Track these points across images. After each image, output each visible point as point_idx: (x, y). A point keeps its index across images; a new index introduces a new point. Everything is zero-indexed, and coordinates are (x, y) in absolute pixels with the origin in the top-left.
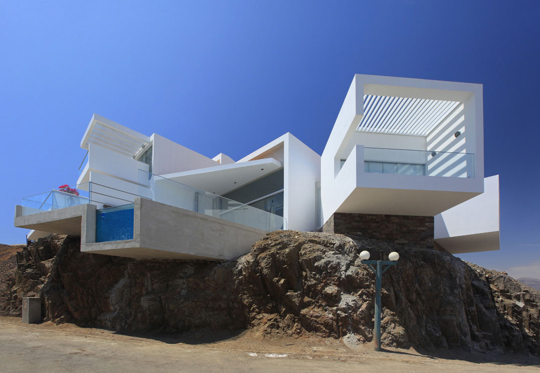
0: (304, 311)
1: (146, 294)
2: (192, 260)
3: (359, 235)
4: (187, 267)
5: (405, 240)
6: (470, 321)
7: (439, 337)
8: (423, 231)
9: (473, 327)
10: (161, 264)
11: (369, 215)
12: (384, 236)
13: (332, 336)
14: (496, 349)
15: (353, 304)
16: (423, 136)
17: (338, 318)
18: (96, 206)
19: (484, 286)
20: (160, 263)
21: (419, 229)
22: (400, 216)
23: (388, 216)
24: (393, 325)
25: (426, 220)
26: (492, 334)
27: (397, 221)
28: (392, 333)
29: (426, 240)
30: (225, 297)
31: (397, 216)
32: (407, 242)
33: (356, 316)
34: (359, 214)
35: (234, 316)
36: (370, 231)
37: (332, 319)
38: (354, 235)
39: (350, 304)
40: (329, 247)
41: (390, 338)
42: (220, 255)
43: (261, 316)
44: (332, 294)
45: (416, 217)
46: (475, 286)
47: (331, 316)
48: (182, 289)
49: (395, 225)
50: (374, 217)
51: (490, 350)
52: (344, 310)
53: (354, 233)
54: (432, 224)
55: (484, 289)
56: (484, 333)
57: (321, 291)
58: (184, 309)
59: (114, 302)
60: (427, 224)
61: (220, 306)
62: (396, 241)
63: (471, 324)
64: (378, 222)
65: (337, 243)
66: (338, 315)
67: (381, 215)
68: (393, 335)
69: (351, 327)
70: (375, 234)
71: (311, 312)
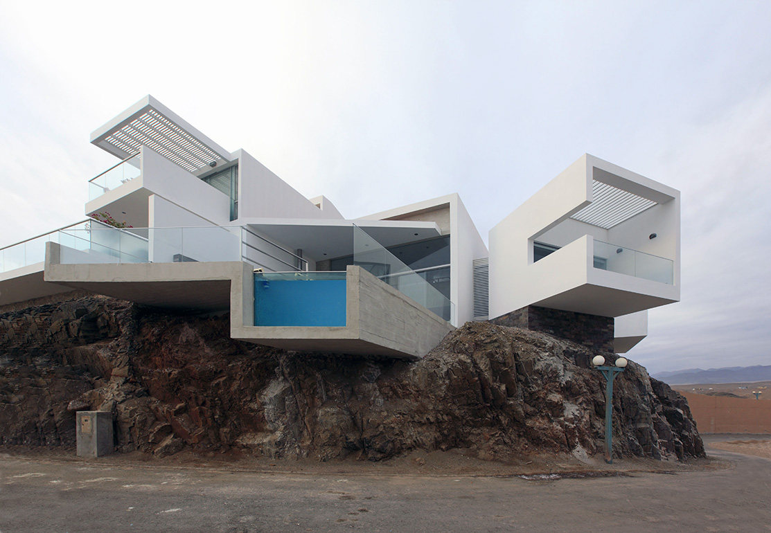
0: (529, 423)
1: (322, 405)
2: (373, 356)
4: (369, 366)
8: (605, 333)
10: (329, 360)
11: (560, 311)
12: (573, 337)
13: (564, 450)
15: (577, 413)
16: (605, 228)
17: (566, 430)
20: (325, 358)
21: (602, 330)
22: (587, 315)
23: (577, 314)
25: (607, 320)
27: (584, 320)
29: (608, 343)
30: (431, 407)
31: (584, 314)
32: (592, 344)
33: (582, 426)
34: (552, 309)
36: (561, 330)
39: (575, 414)
40: (539, 347)
43: (479, 431)
44: (558, 402)
45: (600, 317)
47: (559, 427)
49: (583, 325)
52: (572, 421)
54: (612, 326)
57: (544, 399)
59: (272, 419)
60: (608, 326)
61: (428, 419)
62: (583, 343)
64: (569, 320)
65: (550, 344)
66: (567, 427)
67: (571, 312)
69: (579, 439)
71: (537, 424)
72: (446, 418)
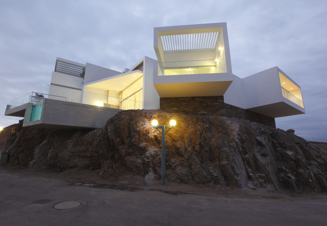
3: (175, 110)
5: (205, 111)
6: (246, 165)
7: (217, 177)
8: (217, 105)
9: (248, 170)
11: (181, 98)
12: (191, 110)
13: (140, 174)
14: (267, 186)
15: (154, 153)
17: (144, 163)
18: (33, 103)
19: (264, 140)
21: (214, 104)
22: (201, 97)
24: (180, 167)
25: (218, 98)
26: (264, 175)
27: (199, 100)
28: (177, 173)
29: (219, 110)
30: (90, 149)
31: (199, 97)
32: (206, 112)
33: (155, 161)
34: (175, 98)
35: (93, 161)
36: (182, 107)
37: (140, 163)
38: (172, 110)
39: (152, 154)
41: (176, 176)
42: (93, 126)
44: (142, 147)
45: (212, 97)
46: (258, 140)
47: (140, 161)
48: (70, 145)
49: (198, 103)
50: (184, 99)
51: (264, 187)
52: (148, 157)
53: (172, 109)
54: (223, 100)
55: (263, 142)
56: (259, 174)
57: (137, 145)
58: (65, 157)
60: (219, 101)
61: (87, 155)
62: (199, 113)
63: (247, 167)
64: (187, 101)
66: (144, 161)
68: (178, 175)
69: (152, 169)
70: (185, 109)
71: (131, 159)
72: (96, 155)
